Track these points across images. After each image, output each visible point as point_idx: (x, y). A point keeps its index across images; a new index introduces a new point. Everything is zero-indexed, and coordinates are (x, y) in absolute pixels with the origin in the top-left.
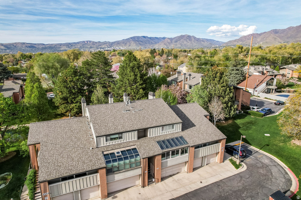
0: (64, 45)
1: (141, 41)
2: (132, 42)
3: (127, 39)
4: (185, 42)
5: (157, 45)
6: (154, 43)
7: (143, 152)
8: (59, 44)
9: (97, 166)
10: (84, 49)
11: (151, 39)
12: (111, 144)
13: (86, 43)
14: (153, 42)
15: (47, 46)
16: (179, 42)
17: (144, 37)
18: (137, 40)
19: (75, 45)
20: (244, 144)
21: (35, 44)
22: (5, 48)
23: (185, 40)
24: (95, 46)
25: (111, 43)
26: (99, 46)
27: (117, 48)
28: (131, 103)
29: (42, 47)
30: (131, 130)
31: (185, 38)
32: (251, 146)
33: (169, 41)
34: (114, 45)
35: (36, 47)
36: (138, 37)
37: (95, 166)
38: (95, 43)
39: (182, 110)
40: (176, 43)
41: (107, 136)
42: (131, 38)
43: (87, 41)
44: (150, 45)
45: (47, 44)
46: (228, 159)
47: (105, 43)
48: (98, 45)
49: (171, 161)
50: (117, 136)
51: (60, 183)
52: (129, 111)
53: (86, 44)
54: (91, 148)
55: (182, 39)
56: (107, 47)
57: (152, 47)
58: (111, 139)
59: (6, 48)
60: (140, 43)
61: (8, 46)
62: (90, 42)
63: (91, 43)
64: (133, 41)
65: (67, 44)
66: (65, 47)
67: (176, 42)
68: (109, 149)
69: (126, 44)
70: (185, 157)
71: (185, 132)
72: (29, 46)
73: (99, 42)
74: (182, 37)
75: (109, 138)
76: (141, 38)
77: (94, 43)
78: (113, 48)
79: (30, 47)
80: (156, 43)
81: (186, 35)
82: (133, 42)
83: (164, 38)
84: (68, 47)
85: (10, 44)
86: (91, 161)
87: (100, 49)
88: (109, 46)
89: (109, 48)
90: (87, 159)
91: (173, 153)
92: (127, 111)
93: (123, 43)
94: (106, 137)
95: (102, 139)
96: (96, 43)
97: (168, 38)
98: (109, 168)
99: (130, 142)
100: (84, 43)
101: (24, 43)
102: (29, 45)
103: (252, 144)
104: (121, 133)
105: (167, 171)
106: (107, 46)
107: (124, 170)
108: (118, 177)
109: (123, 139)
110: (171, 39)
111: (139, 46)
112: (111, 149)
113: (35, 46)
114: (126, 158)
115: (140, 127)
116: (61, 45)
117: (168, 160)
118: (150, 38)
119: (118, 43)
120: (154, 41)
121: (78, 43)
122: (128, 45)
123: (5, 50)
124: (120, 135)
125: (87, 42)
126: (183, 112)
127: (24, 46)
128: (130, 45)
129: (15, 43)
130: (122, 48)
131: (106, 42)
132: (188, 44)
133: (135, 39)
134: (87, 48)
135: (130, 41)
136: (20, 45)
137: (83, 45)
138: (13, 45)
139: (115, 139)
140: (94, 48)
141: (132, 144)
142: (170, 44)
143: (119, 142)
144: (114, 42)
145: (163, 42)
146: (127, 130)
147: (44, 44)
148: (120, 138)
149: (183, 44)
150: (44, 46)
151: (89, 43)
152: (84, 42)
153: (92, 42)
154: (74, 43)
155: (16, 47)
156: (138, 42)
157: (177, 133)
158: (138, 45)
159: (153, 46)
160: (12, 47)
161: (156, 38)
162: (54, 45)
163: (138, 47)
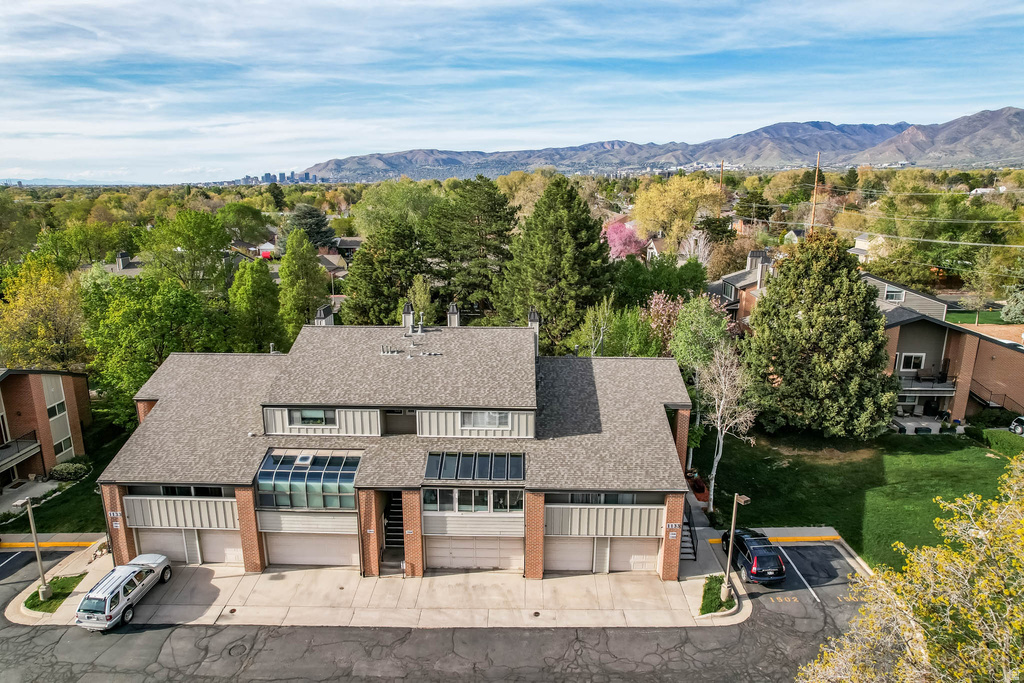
0: (539, 157)
1: (804, 142)
2: (766, 145)
3: (749, 134)
4: (997, 141)
5: (867, 155)
6: (854, 145)
7: (369, 470)
8: (526, 152)
9: (234, 477)
10: (600, 168)
11: (843, 131)
12: (303, 433)
13: (608, 147)
14: (849, 142)
15: (490, 159)
16: (967, 139)
17: (817, 125)
18: (788, 135)
19: (571, 156)
20: (839, 543)
21: (460, 153)
22: (384, 167)
23: (996, 130)
24: (635, 158)
25: (691, 148)
26: (648, 158)
27: (710, 164)
28: (423, 331)
29: (476, 161)
30: (361, 403)
31: (1002, 122)
32: (858, 559)
33: (921, 137)
34: (701, 156)
35: (461, 163)
36: (793, 127)
37: (228, 478)
38: (636, 149)
39: (597, 377)
40: (953, 145)
41: (291, 408)
42: (766, 130)
43: (612, 143)
44: (837, 155)
45: (492, 154)
46: (708, 575)
47: (671, 148)
48: (647, 155)
49: (457, 520)
50: (320, 414)
51: (148, 498)
52: (398, 352)
53: (608, 151)
54: (250, 434)
55: (985, 126)
56: (675, 162)
57: (844, 160)
58: (304, 420)
59: (388, 168)
60: (799, 146)
61: (393, 161)
62: (621, 144)
63: (624, 148)
64: (773, 139)
65: (549, 152)
66: (543, 161)
67: (954, 140)
68: (291, 446)
69: (744, 150)
70: (511, 523)
71: (546, 444)
72: (443, 160)
73: (652, 145)
74: (986, 118)
75: (297, 415)
76: (805, 130)
77: (633, 148)
78: (695, 165)
79: (446, 162)
80: (862, 147)
81: (1010, 108)
82: (771, 144)
83: (901, 127)
84: (549, 161)
85: (399, 156)
86: (228, 463)
87: (652, 167)
88: (682, 160)
89: (681, 165)
90: (224, 456)
91: (465, 498)
92: (393, 352)
93: (735, 148)
94: (289, 411)
95: (278, 413)
96: (640, 147)
97: (919, 127)
98: (266, 492)
99: (356, 438)
100: (602, 150)
101: (432, 151)
102: (444, 156)
103: (866, 551)
104: (333, 408)
105: (456, 553)
106: (677, 159)
107: (306, 509)
108: (289, 523)
109: (338, 427)
110: (932, 131)
111: (791, 159)
112: (296, 446)
113: (459, 158)
114: (314, 477)
115: (391, 400)
116: (530, 154)
117: (447, 514)
118: (842, 128)
119: (716, 148)
120: (857, 138)
121: (583, 148)
122: (750, 155)
123: (386, 171)
124: (330, 414)
125: (613, 145)
126: (592, 383)
127: (431, 159)
128: (758, 156)
129: (411, 152)
130: (727, 166)
131: (673, 143)
132: (1014, 146)
133: (784, 135)
134: (610, 164)
135: (761, 141)
136: (420, 158)
137: (597, 155)
138: (406, 158)
139: (315, 420)
140: (631, 167)
141: (357, 444)
142: (923, 150)
143: (327, 433)
144: (704, 146)
145: (891, 142)
146: (349, 403)
147: (482, 153)
148: (330, 421)
149: (987, 147)
150: (482, 160)
151: (616, 147)
152: (602, 144)
153: (627, 146)
154: (572, 149)
155: (411, 161)
156: (789, 146)
157: (516, 441)
158: (791, 155)
159: (850, 158)
160: (402, 164)
161: (864, 126)
162: (510, 155)
163: (787, 163)
